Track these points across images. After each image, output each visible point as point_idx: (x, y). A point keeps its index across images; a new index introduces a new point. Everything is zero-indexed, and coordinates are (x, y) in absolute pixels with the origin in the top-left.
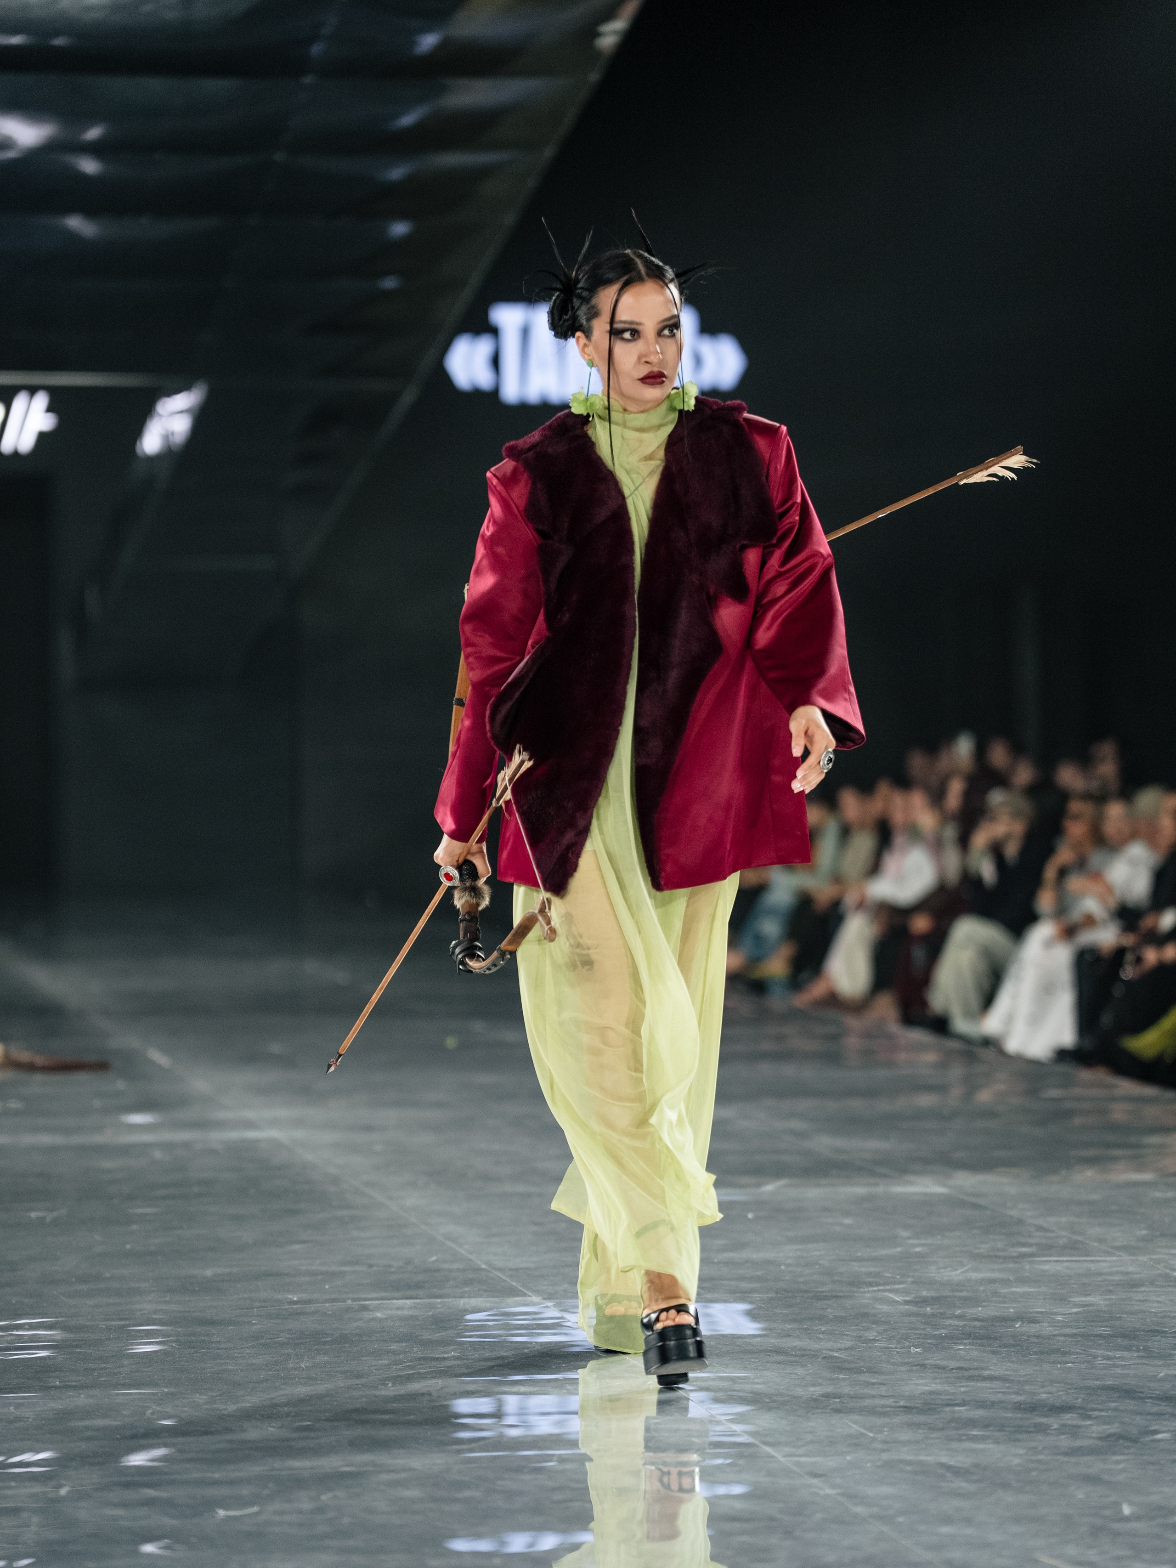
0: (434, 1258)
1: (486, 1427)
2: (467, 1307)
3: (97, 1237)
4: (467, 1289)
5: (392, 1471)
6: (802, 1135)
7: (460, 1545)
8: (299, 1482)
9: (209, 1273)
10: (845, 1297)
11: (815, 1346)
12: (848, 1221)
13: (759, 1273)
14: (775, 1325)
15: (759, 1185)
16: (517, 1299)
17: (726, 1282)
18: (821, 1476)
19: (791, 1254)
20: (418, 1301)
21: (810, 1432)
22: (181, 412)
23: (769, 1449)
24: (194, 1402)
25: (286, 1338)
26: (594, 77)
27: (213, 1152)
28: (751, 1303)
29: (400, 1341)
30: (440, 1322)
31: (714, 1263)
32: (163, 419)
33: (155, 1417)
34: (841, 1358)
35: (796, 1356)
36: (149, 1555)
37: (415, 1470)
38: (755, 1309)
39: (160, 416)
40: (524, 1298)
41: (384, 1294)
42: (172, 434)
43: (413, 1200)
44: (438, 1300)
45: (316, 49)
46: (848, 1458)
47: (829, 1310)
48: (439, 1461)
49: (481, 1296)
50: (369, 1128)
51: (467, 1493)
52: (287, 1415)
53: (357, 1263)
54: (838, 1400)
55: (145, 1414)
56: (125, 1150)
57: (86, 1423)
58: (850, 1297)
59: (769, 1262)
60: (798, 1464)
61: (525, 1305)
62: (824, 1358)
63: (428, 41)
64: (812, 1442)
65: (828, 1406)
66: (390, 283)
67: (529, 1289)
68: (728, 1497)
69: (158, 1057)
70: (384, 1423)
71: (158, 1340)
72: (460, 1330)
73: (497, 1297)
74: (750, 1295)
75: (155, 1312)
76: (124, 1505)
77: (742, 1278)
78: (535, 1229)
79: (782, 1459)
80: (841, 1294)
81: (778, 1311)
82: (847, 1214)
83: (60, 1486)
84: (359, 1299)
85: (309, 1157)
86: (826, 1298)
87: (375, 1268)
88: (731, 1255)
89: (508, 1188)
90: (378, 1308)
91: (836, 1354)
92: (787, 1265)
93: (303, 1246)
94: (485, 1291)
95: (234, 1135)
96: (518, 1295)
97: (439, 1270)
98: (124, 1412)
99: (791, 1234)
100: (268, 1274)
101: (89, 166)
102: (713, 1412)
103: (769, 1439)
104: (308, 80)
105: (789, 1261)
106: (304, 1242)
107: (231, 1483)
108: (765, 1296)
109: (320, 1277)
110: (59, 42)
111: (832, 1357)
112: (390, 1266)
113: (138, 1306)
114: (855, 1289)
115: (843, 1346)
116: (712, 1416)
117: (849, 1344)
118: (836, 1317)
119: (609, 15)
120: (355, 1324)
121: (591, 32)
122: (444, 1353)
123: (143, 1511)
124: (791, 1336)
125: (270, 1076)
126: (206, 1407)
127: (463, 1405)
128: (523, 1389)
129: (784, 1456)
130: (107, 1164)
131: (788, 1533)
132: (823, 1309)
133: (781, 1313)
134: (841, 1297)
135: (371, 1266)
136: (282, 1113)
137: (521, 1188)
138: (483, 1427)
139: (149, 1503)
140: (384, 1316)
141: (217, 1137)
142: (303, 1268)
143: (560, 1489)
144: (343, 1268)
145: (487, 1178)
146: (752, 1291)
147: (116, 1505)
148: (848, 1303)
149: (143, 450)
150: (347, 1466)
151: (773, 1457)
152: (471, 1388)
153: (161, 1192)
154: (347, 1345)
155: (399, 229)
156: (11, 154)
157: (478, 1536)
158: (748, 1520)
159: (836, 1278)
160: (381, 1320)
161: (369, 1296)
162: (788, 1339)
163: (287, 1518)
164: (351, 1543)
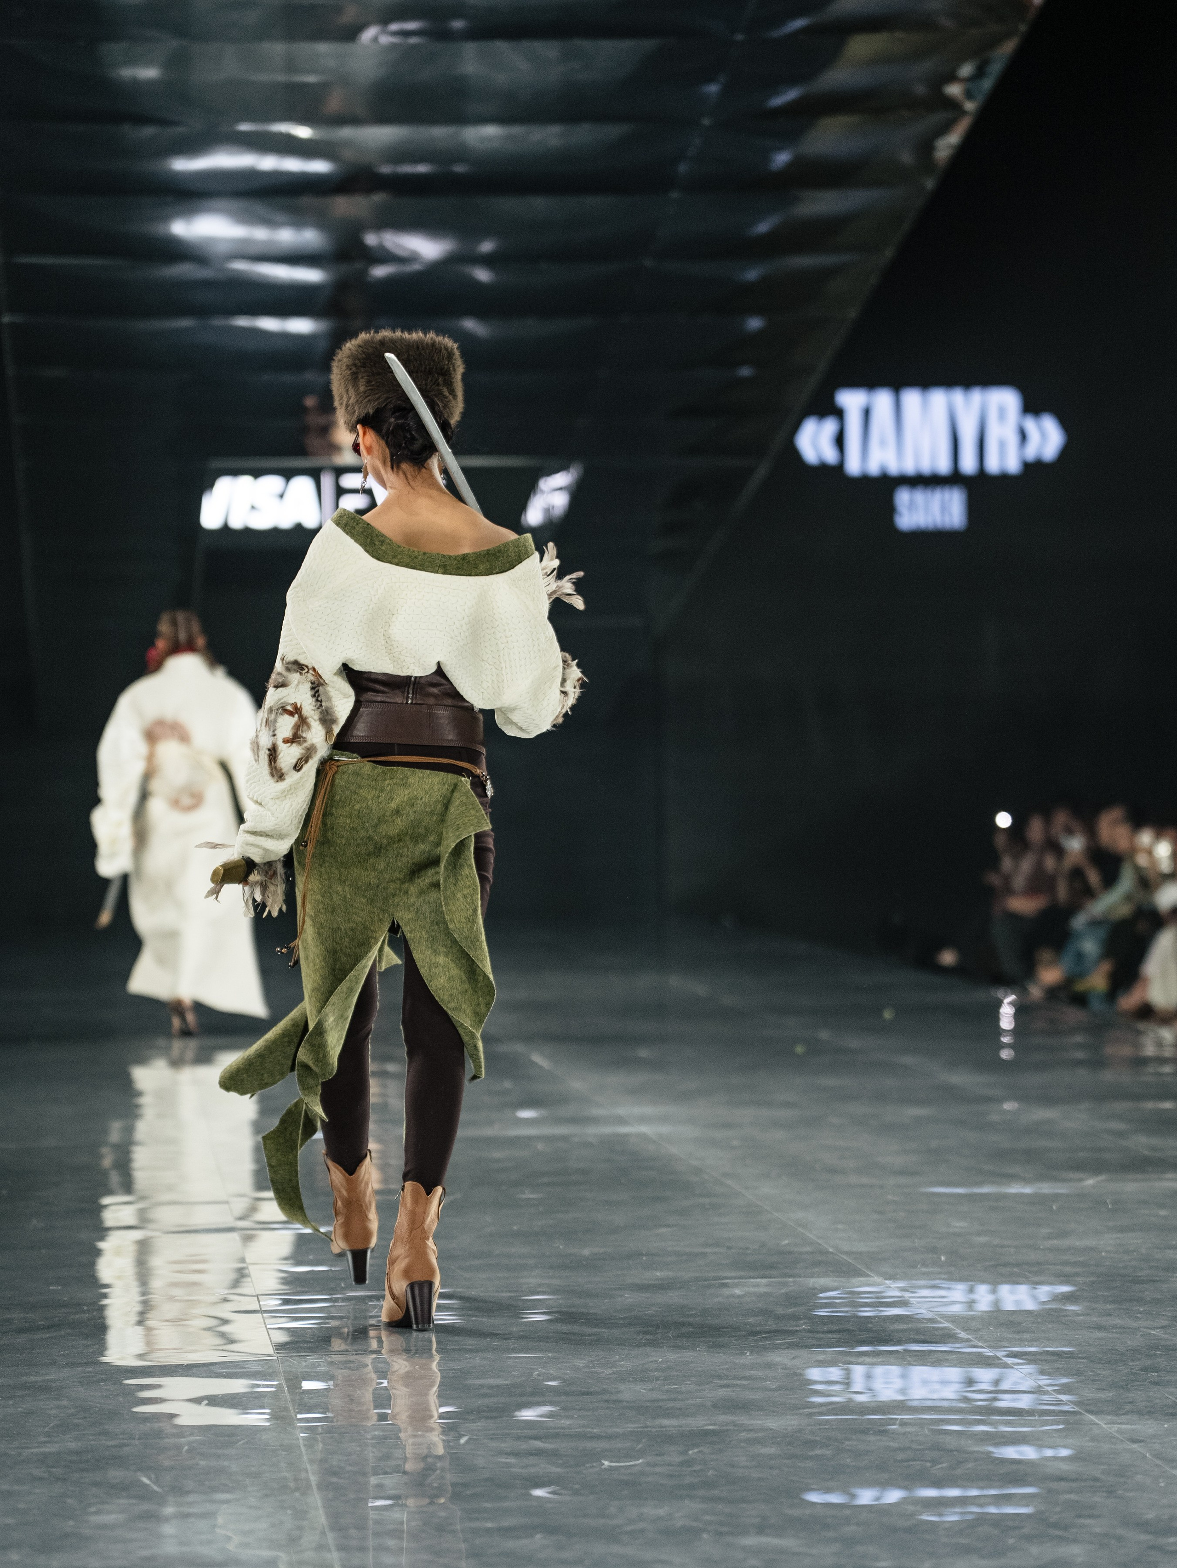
0: (786, 1242)
1: (834, 1394)
2: (816, 1286)
3: (488, 1219)
4: (817, 1270)
5: (751, 1430)
6: (1120, 1134)
7: (814, 1497)
8: (667, 1438)
9: (586, 1252)
10: (1160, 1281)
11: (1134, 1324)
12: (1163, 1213)
13: (1081, 1259)
14: (1097, 1305)
15: (1081, 1180)
16: (861, 1279)
17: (1051, 1267)
18: (1141, 1441)
19: (1111, 1242)
20: (772, 1280)
21: (1130, 1402)
22: (561, 489)
23: (1092, 1417)
24: (574, 1365)
25: (654, 1311)
26: (930, 184)
27: (589, 1145)
28: (1074, 1285)
29: (756, 1315)
30: (792, 1299)
31: (1039, 1249)
32: (545, 495)
33: (541, 1378)
34: (1158, 1336)
35: (1116, 1333)
36: (539, 1498)
37: (771, 1429)
38: (1077, 1290)
39: (543, 492)
40: (868, 1279)
41: (742, 1273)
42: (553, 507)
43: (767, 1189)
44: (791, 1280)
45: (683, 168)
46: (1166, 1426)
47: (1146, 1293)
48: (793, 1423)
49: (828, 1276)
50: (728, 1126)
51: (818, 1452)
52: (657, 1379)
53: (717, 1245)
54: (1156, 1374)
55: (532, 1375)
56: (513, 1142)
57: (481, 1382)
58: (1163, 1282)
59: (1092, 1249)
60: (1119, 1431)
61: (869, 1285)
62: (1142, 1335)
63: (782, 158)
64: (1132, 1412)
65: (1148, 1379)
66: (745, 372)
67: (872, 1270)
68: (1055, 1458)
69: (539, 1059)
70: (744, 1387)
71: (542, 1311)
72: (811, 1306)
73: (844, 1277)
74: (1073, 1279)
75: (540, 1285)
76: (516, 1454)
77: (1066, 1263)
78: (876, 1216)
79: (1104, 1426)
80: (1158, 1279)
81: (1100, 1293)
82: (1162, 1206)
83: (461, 1436)
84: (720, 1278)
85: (673, 1150)
86: (1143, 1282)
87: (733, 1251)
88: (1055, 1242)
89: (853, 1179)
90: (736, 1285)
91: (1153, 1332)
92: (1106, 1252)
93: (669, 1229)
94: (833, 1272)
95: (607, 1130)
96: (862, 1276)
97: (790, 1253)
98: (514, 1373)
99: (1111, 1224)
100: (640, 1254)
101: (483, 275)
102: (1041, 1383)
103: (1093, 1408)
104: (675, 195)
105: (1109, 1248)
106: (668, 1226)
107: (609, 1437)
108: (1088, 1280)
109: (685, 1257)
110: (459, 168)
111: (1150, 1334)
112: (747, 1248)
113: (524, 1280)
114: (1170, 1274)
115: (1159, 1325)
116: (1040, 1386)
117: (1165, 1323)
118: (1154, 1299)
119: (944, 129)
120: (716, 1300)
121: (926, 147)
122: (796, 1326)
123: (532, 1460)
124: (1111, 1315)
125: (639, 1078)
126: (585, 1370)
127: (814, 1373)
128: (867, 1359)
129: (1106, 1424)
130: (496, 1155)
131: (1111, 1492)
132: (1140, 1292)
133: (1103, 1295)
134: (1158, 1281)
135: (729, 1248)
136: (648, 1110)
137: (864, 1180)
138: (832, 1393)
139: (538, 1453)
140: (742, 1293)
141: (593, 1131)
142: (670, 1249)
143: (903, 1449)
144: (708, 1250)
145: (833, 1170)
146: (1077, 1274)
147: (508, 1454)
148: (1165, 1286)
149: (528, 524)
150: (710, 1425)
151: (1097, 1424)
152: (821, 1357)
153: (545, 1180)
154: (709, 1318)
155: (755, 323)
156: (417, 267)
157: (828, 1490)
158: (1073, 1480)
159: (1153, 1264)
160: (739, 1297)
161: (728, 1274)
162: (1108, 1318)
163: (658, 1469)
164: (716, 1492)
